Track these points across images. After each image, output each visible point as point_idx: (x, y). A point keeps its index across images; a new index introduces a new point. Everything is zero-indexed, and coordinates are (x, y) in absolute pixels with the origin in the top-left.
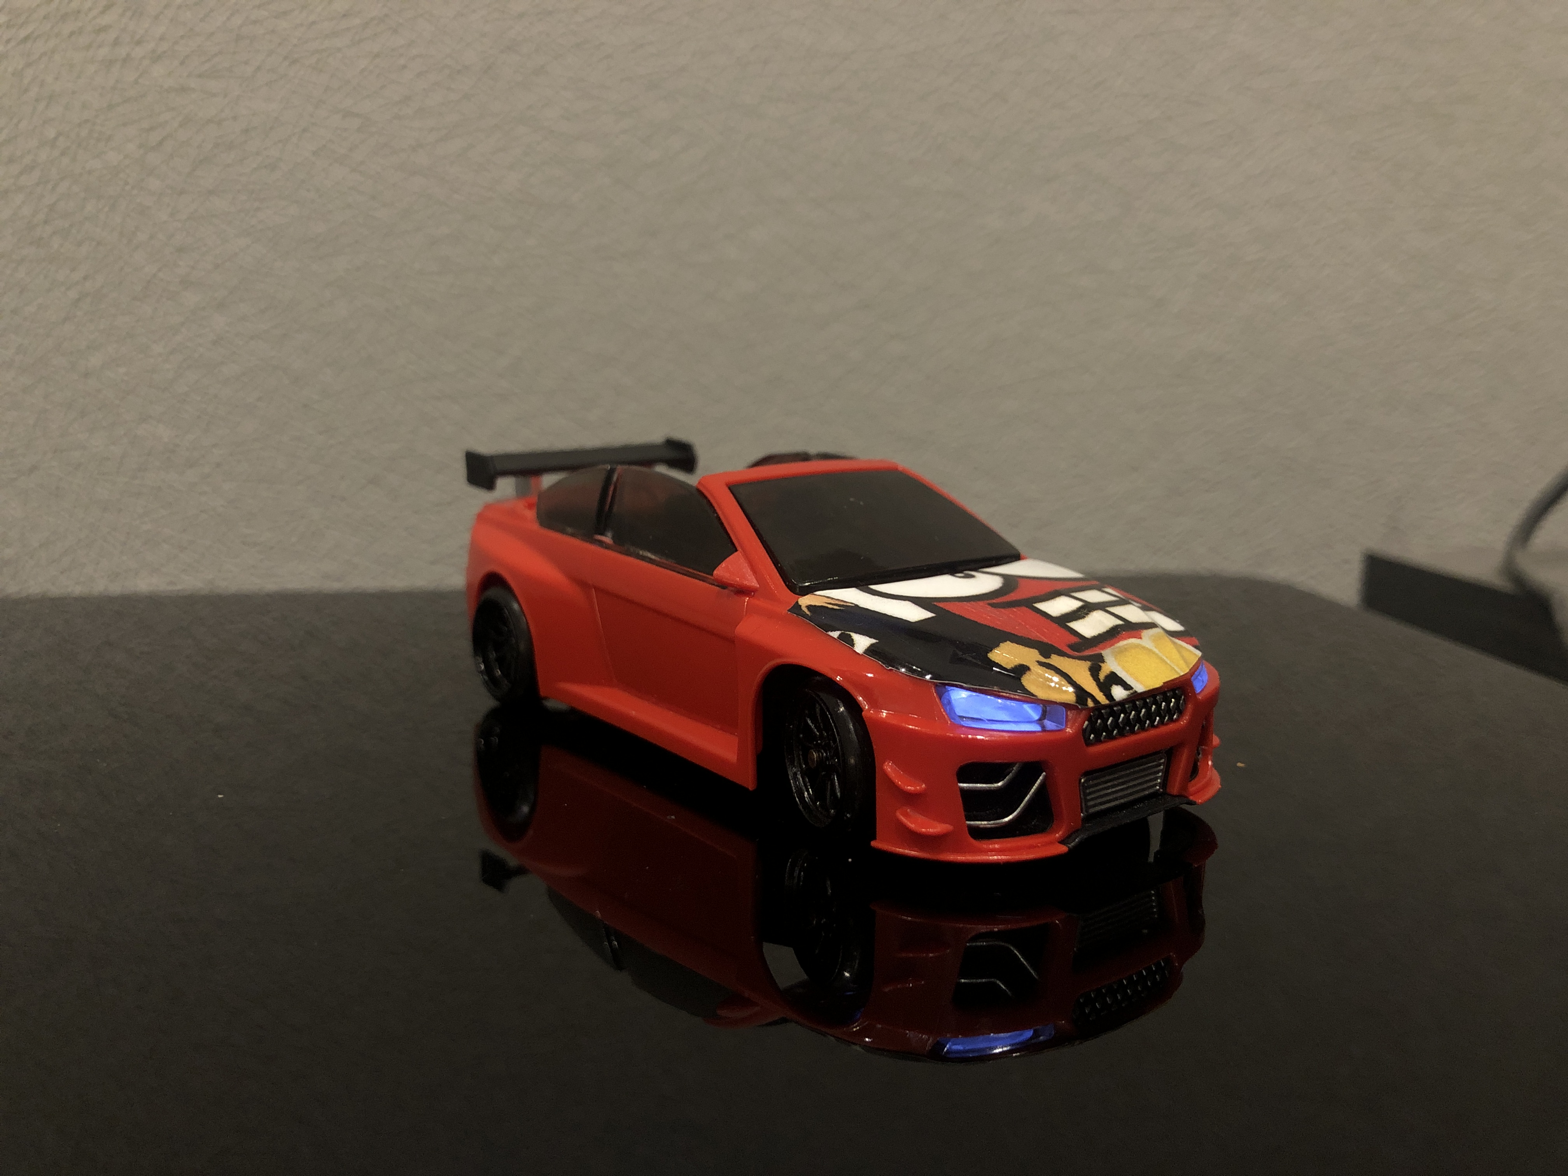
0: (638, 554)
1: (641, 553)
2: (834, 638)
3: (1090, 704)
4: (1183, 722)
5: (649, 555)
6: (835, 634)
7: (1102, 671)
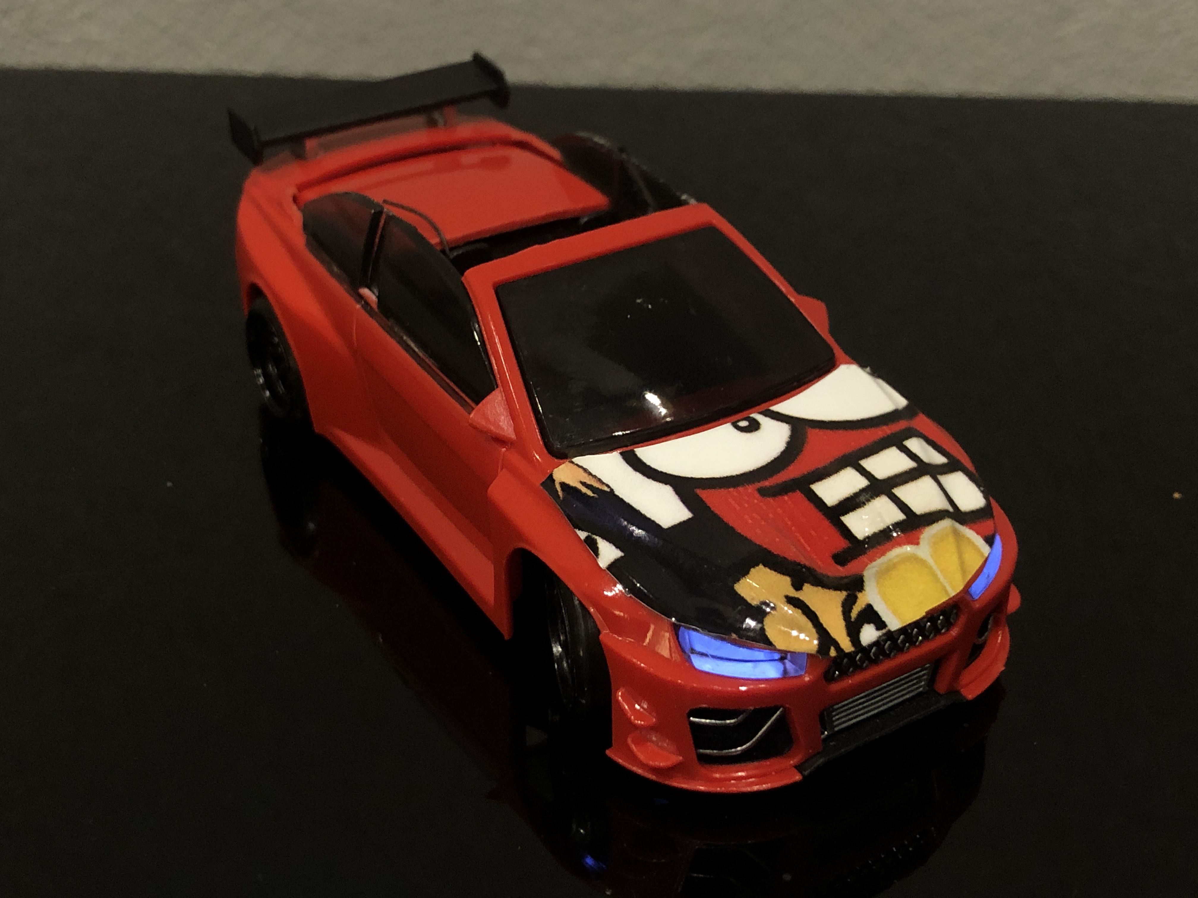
0: (402, 338)
1: (405, 338)
2: (581, 539)
3: (833, 653)
4: (954, 632)
5: (412, 345)
6: (583, 535)
7: (856, 605)
